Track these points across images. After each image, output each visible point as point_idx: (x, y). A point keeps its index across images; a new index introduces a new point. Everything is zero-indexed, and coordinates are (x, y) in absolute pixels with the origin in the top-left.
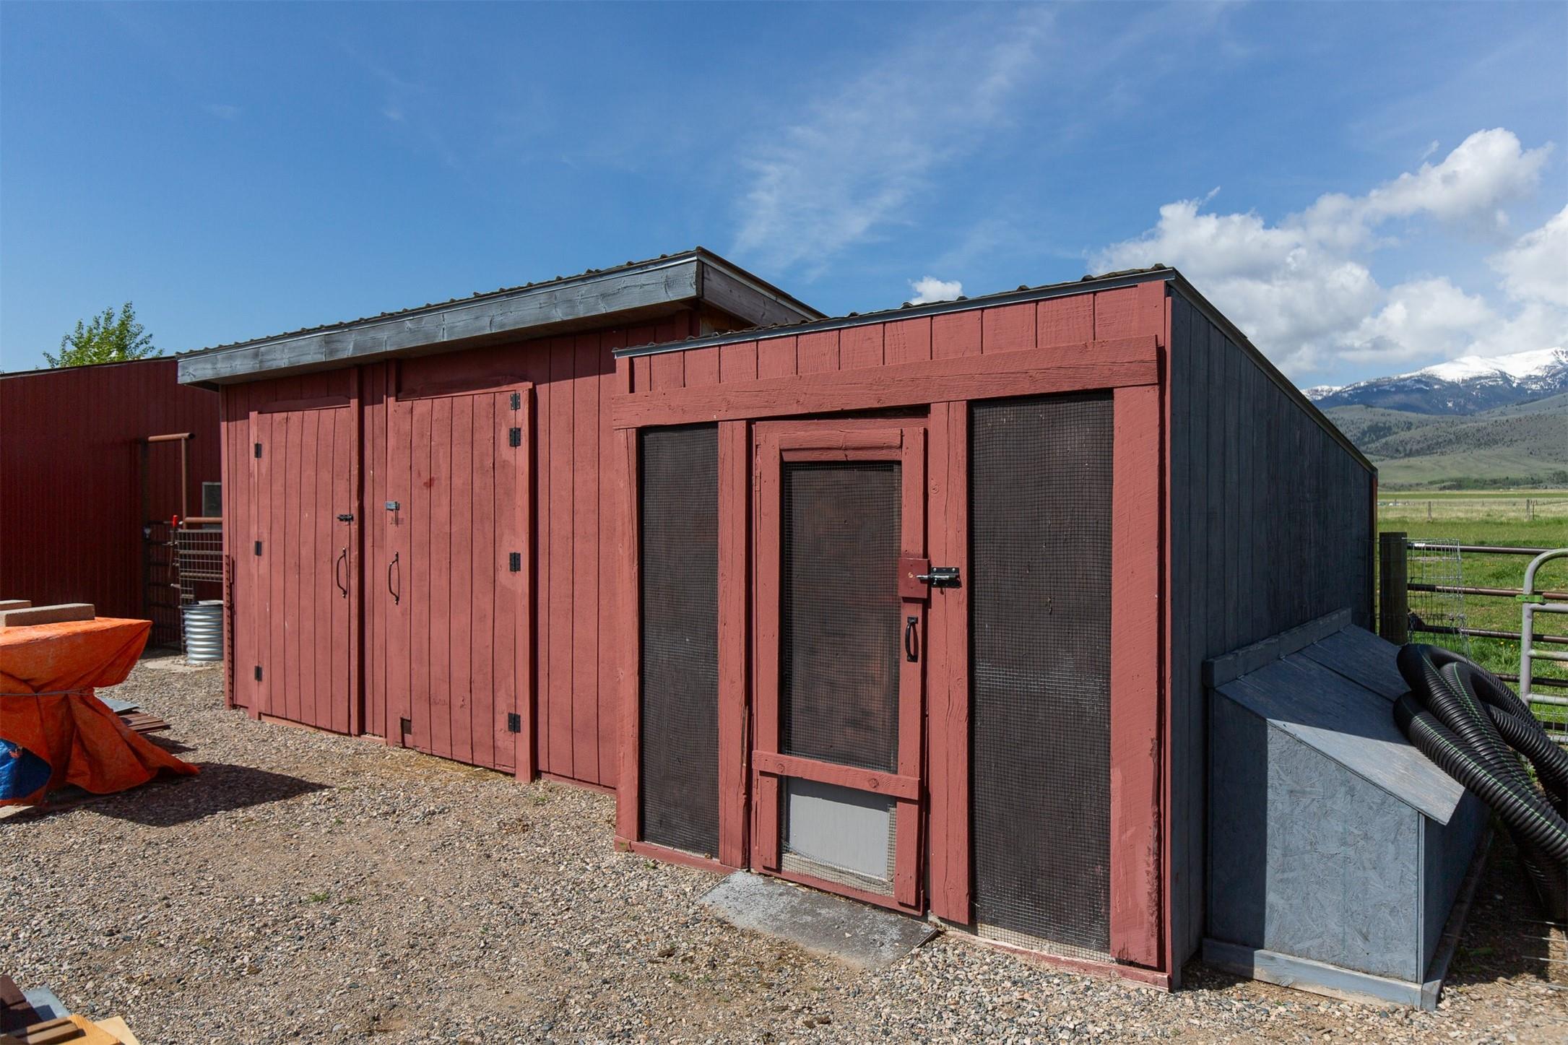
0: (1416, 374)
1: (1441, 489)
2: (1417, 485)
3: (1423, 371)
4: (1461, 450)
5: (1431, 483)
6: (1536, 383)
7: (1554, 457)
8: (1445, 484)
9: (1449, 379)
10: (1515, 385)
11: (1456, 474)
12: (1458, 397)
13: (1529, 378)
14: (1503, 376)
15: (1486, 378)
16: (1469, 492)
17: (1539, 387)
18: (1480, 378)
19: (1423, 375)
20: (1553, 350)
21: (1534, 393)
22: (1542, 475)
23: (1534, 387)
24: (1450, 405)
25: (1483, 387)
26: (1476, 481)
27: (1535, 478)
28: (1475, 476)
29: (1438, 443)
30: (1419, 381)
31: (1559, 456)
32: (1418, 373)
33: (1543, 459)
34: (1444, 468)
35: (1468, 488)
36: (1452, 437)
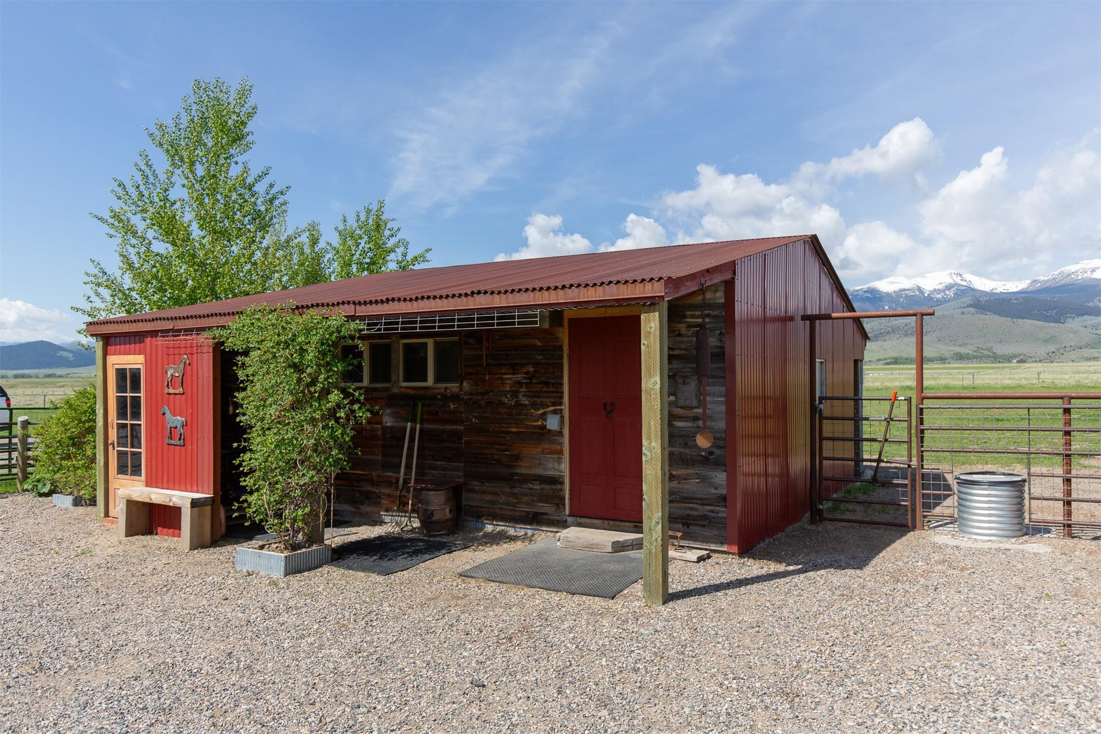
0: (865, 287)
1: (884, 364)
2: (870, 361)
3: (869, 285)
4: (896, 338)
5: (878, 360)
6: (939, 294)
7: (953, 343)
8: (888, 361)
9: (885, 290)
10: (926, 295)
11: (894, 354)
12: (892, 302)
13: (935, 290)
14: (919, 289)
15: (909, 290)
16: (902, 366)
17: (941, 297)
18: (904, 290)
19: (869, 288)
20: (948, 272)
21: (938, 300)
22: (947, 355)
23: (938, 296)
24: (886, 308)
25: (907, 296)
26: (906, 359)
27: (943, 357)
28: (906, 356)
29: (881, 334)
30: (866, 292)
31: (956, 343)
32: (866, 286)
33: (946, 344)
34: (885, 350)
35: (901, 363)
36: (890, 329)
